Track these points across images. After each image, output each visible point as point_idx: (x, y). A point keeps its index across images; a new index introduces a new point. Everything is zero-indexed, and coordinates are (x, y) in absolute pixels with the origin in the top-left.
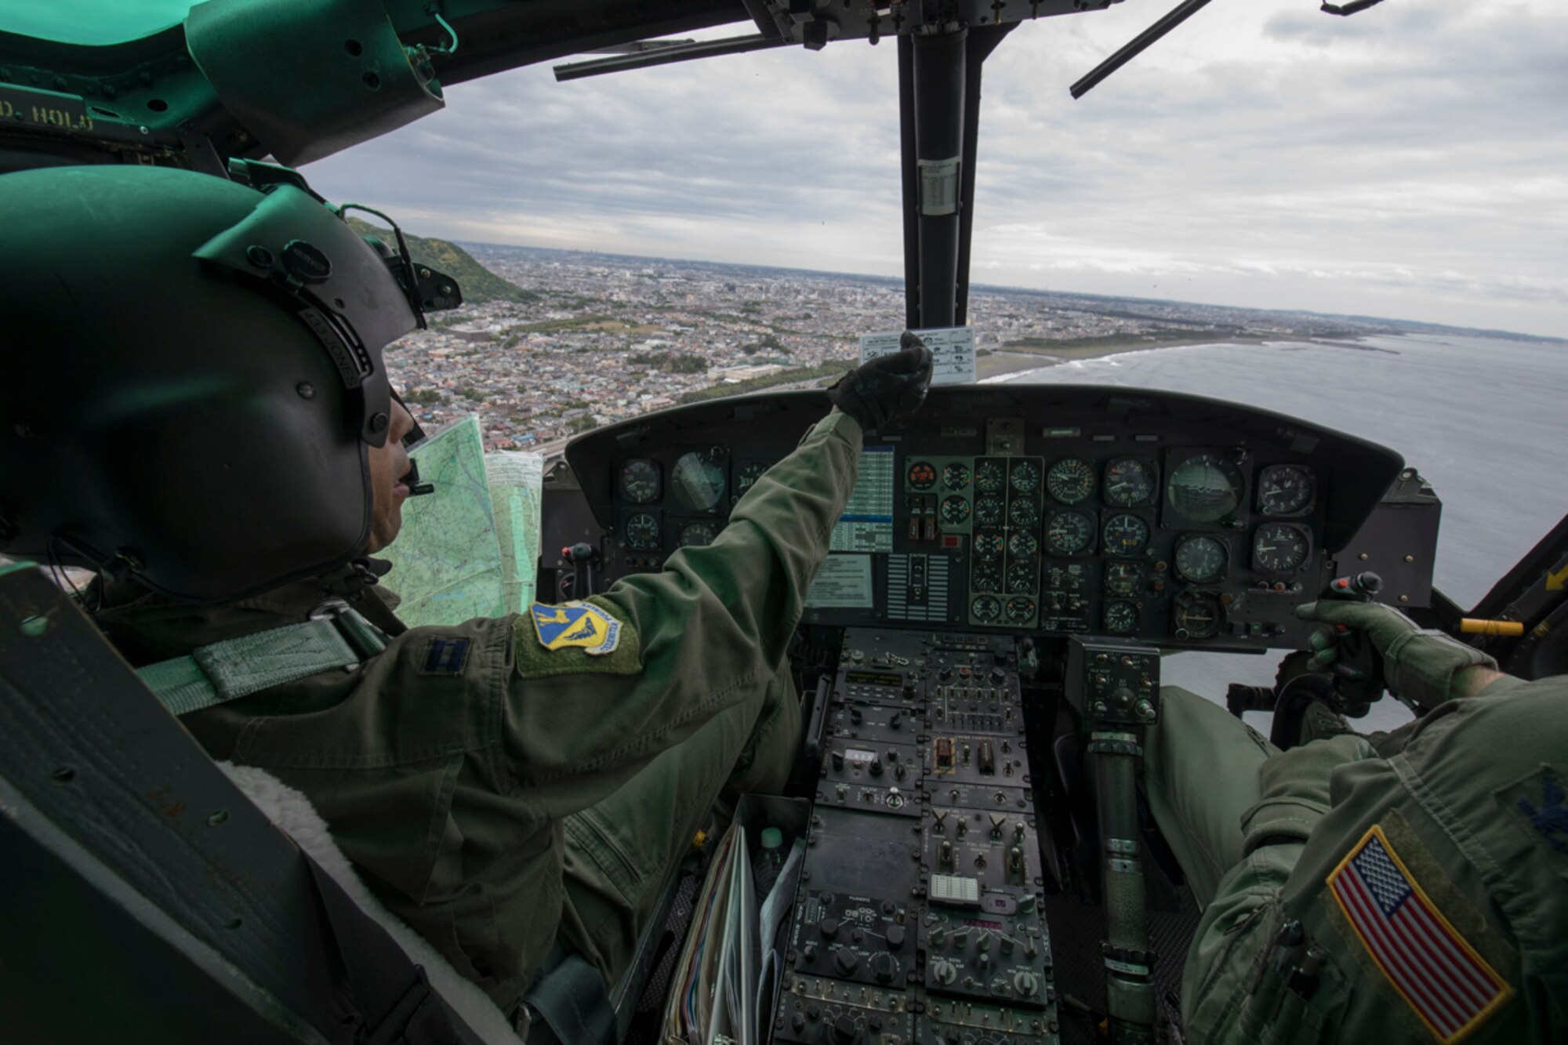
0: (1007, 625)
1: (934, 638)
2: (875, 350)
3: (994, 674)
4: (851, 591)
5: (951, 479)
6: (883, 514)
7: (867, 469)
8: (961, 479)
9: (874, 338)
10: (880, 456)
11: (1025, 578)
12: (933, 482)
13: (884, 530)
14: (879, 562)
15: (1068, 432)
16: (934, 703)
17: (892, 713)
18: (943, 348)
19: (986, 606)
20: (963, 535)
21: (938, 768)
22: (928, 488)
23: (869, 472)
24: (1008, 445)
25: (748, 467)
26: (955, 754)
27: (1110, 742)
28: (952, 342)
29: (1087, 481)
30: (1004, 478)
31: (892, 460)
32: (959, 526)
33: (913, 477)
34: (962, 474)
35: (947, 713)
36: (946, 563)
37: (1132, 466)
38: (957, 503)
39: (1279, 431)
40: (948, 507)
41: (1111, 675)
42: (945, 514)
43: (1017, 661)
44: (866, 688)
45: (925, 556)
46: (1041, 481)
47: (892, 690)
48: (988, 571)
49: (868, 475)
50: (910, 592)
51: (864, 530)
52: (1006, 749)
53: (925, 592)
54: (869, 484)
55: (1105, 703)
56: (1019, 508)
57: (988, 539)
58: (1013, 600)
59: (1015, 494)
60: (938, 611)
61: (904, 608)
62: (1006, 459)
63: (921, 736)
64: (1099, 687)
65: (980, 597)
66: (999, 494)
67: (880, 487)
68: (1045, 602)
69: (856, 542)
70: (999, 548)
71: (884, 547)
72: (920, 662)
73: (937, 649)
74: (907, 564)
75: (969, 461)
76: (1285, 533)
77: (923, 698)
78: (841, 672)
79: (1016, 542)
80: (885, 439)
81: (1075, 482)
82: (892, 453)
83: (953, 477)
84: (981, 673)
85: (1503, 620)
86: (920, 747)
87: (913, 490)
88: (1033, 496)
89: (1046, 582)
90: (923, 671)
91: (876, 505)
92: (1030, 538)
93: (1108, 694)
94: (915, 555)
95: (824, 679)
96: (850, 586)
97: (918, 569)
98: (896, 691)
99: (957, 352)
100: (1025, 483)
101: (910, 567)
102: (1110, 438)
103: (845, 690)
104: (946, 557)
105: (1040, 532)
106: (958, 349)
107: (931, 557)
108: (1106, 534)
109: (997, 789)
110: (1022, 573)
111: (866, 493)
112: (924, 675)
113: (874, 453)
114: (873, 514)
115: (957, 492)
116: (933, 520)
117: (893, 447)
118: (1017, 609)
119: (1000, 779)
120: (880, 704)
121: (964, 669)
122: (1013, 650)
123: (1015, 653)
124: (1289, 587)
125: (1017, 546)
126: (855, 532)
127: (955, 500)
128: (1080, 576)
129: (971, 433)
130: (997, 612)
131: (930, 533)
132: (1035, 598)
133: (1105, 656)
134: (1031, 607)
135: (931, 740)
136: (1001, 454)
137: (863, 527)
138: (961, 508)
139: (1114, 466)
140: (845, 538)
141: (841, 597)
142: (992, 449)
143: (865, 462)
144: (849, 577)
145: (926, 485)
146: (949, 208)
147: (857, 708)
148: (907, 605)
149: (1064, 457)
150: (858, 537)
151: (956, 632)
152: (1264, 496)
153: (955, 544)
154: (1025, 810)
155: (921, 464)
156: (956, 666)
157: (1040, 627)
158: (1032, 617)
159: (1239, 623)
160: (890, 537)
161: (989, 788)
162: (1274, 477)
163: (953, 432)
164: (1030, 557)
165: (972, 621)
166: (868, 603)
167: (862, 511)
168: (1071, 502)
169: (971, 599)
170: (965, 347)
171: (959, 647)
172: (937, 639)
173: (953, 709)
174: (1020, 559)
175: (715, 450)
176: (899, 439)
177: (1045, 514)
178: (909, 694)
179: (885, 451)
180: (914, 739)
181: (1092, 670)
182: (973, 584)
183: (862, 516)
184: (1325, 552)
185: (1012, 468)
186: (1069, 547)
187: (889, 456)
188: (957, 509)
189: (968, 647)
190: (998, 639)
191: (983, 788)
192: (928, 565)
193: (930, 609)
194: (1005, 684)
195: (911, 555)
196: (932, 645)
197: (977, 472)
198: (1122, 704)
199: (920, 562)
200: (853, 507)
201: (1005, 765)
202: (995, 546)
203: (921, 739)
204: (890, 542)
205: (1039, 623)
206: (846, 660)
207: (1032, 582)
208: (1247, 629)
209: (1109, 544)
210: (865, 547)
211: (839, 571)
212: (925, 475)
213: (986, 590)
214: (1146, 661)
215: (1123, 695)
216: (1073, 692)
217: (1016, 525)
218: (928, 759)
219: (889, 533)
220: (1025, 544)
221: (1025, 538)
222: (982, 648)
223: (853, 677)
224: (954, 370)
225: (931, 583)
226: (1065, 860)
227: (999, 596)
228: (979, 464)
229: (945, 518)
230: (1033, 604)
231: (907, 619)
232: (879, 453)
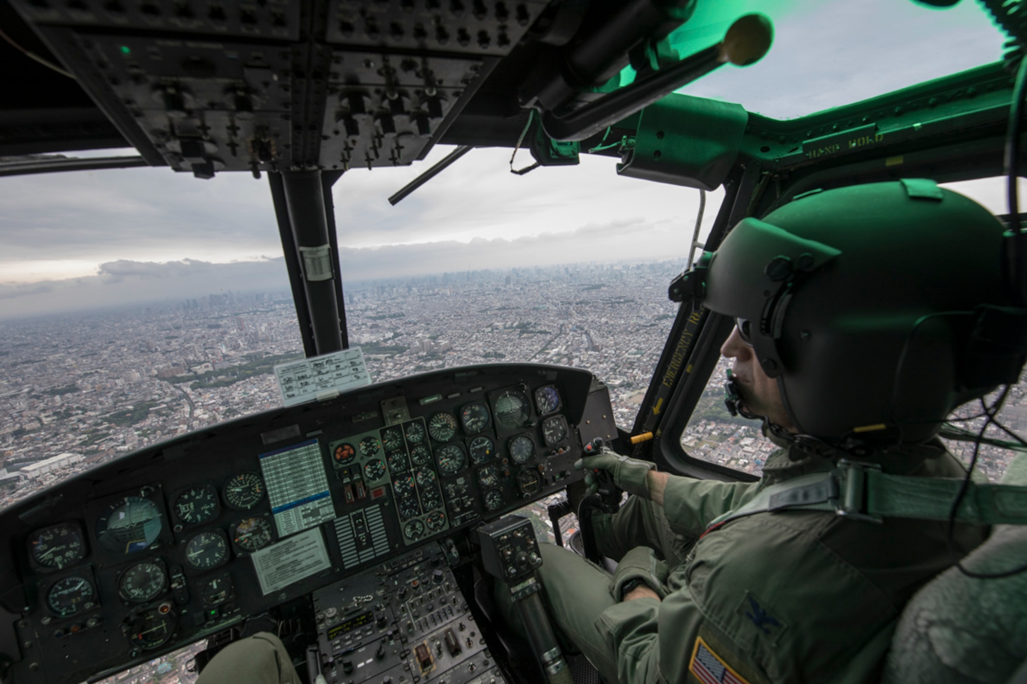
0: (431, 535)
1: (385, 568)
2: (289, 376)
3: (435, 576)
4: (309, 562)
5: (366, 449)
6: (321, 491)
7: (300, 462)
8: (374, 447)
9: (286, 367)
10: (308, 449)
11: (433, 498)
12: (354, 456)
13: (325, 503)
14: (328, 530)
15: (435, 398)
16: (402, 620)
17: (375, 646)
18: (342, 365)
19: (413, 528)
20: (384, 485)
21: (423, 671)
22: (351, 460)
23: (302, 463)
24: (400, 416)
25: (184, 494)
26: (431, 652)
27: (523, 590)
28: (347, 360)
29: (453, 424)
30: (402, 437)
31: (318, 449)
32: (381, 480)
33: (338, 457)
34: (373, 443)
35: (414, 622)
36: (378, 509)
37: (473, 408)
38: (375, 465)
39: (540, 372)
40: (369, 470)
41: (511, 547)
42: (369, 475)
43: (445, 558)
44: (347, 638)
45: (361, 510)
46: (425, 433)
47: (368, 628)
48: (408, 503)
49: (302, 466)
50: (358, 542)
51: (309, 509)
52: (462, 628)
53: (369, 537)
54: (304, 473)
55: (514, 567)
56: (417, 454)
57: (402, 482)
58: (430, 516)
59: (412, 446)
60: (382, 546)
61: (356, 555)
62: (400, 425)
63: (402, 653)
64: (507, 558)
65: (408, 524)
66: (402, 449)
67: (314, 472)
68: (449, 509)
69: (305, 521)
70: (411, 485)
71: (328, 517)
72: (380, 593)
73: (390, 576)
74: (350, 522)
75: (376, 433)
76: (554, 422)
77: (393, 621)
78: (321, 634)
79: (421, 477)
80: (308, 435)
81: (445, 426)
82: (317, 444)
83: (367, 447)
84: (427, 579)
85: (643, 433)
86: (405, 662)
87: (341, 466)
88: (423, 443)
89: (446, 495)
90: (385, 599)
91: (314, 487)
92: (429, 471)
93: (514, 561)
94: (354, 513)
95: (311, 651)
96: (308, 558)
97: (360, 524)
98: (372, 626)
99: (353, 365)
100: (416, 436)
101: (353, 523)
102: (458, 395)
103: (330, 648)
104: (377, 505)
105: (433, 465)
106: (353, 364)
107: (367, 509)
108: (471, 452)
109: (468, 661)
110: (430, 496)
111: (303, 480)
112: (387, 601)
113: (303, 448)
114: (313, 494)
115: (373, 457)
116: (361, 482)
117: (317, 439)
118: (434, 521)
119: (467, 653)
120: (363, 644)
121: (414, 582)
122: (440, 551)
123: (442, 552)
124: (564, 449)
125: (422, 479)
126: (301, 514)
127: (373, 463)
128: (465, 484)
129: (374, 415)
130: (422, 529)
131: (362, 493)
132: (443, 509)
133: (505, 537)
134: (442, 516)
135: (410, 651)
136: (396, 423)
137: (307, 507)
138: (378, 467)
139: (464, 411)
140: (294, 522)
141: (302, 570)
142: (389, 421)
143: (296, 458)
144: (306, 551)
145: (349, 459)
146: (327, 275)
147: (347, 660)
148: (358, 553)
149: (435, 413)
150: (305, 517)
151: (398, 555)
152: (540, 405)
153: (382, 493)
154: (490, 666)
155: (342, 446)
156: (408, 582)
157: (451, 527)
158: (444, 522)
159: (549, 478)
160: (332, 506)
161: (462, 664)
162: (541, 394)
163: (361, 418)
164: (432, 484)
165: (408, 543)
166: (326, 564)
167: (303, 495)
168: (447, 439)
169: (402, 528)
170: (358, 361)
171: (405, 566)
172: (387, 569)
173: (416, 617)
174: (426, 487)
175: (146, 490)
176: (320, 432)
177: (434, 452)
178: (382, 624)
179: (311, 444)
180: (399, 658)
181: (501, 549)
182: (401, 516)
183: (305, 499)
184: (572, 426)
185: (405, 429)
186: (454, 468)
187: (315, 447)
188: (376, 469)
189: (411, 563)
190: (428, 548)
191: (458, 667)
192: (366, 516)
193: (376, 547)
194: (444, 579)
195: (351, 514)
196: (385, 574)
197: (383, 439)
198: (522, 563)
199: (360, 516)
200: (295, 495)
201: (466, 640)
202: (408, 485)
203: (403, 655)
204: (332, 510)
205: (450, 524)
206: (322, 621)
207: (438, 499)
208: (554, 480)
209: (475, 458)
210: (313, 522)
211: (295, 550)
212: (345, 452)
213: (411, 517)
214: (526, 529)
215: (521, 557)
216: (490, 567)
217: (418, 466)
218: (414, 669)
219: (330, 504)
220: (426, 476)
221: (426, 472)
222: (420, 559)
223: (332, 634)
224: (354, 378)
225: (371, 528)
226: (507, 672)
227: (420, 518)
228: (383, 433)
229: (369, 478)
230: (442, 513)
231: (360, 563)
232: (306, 447)
